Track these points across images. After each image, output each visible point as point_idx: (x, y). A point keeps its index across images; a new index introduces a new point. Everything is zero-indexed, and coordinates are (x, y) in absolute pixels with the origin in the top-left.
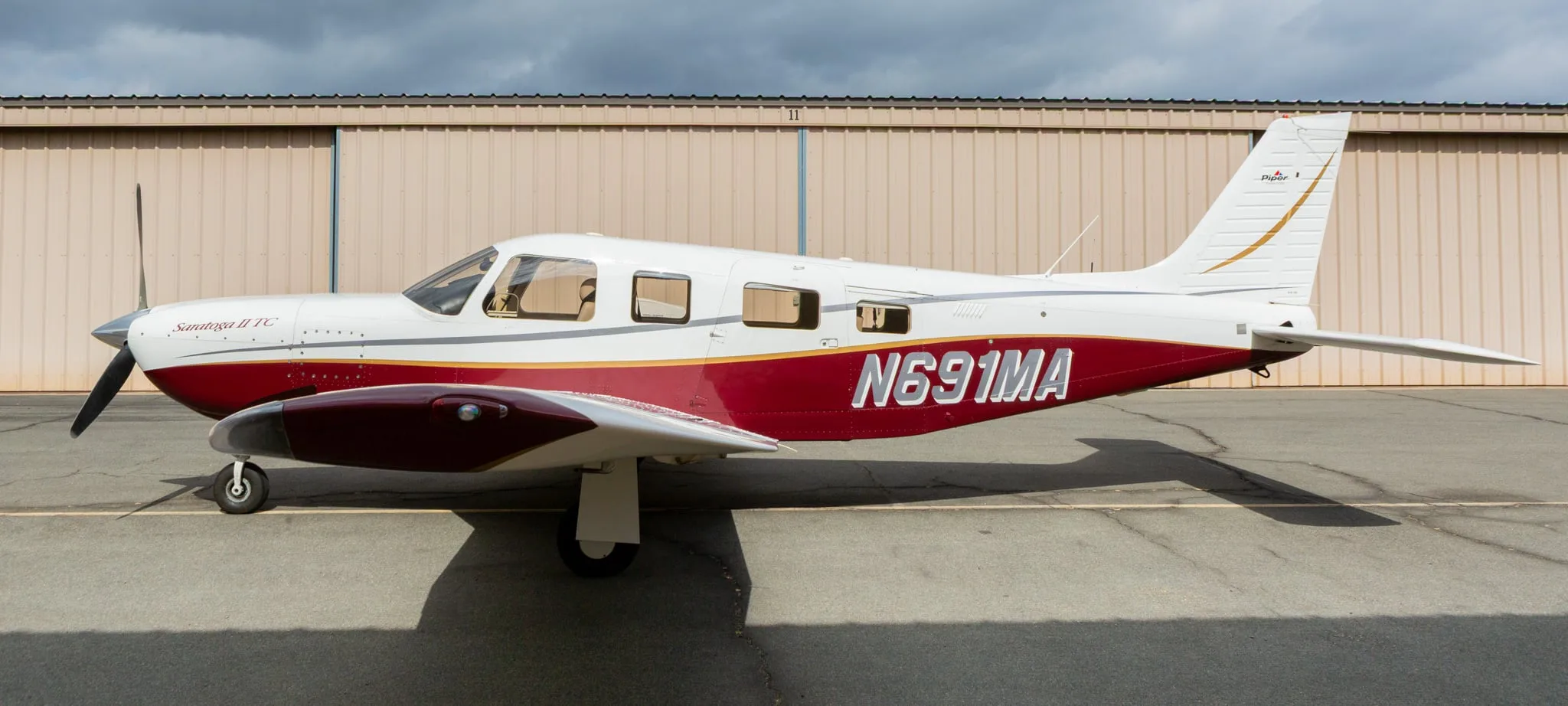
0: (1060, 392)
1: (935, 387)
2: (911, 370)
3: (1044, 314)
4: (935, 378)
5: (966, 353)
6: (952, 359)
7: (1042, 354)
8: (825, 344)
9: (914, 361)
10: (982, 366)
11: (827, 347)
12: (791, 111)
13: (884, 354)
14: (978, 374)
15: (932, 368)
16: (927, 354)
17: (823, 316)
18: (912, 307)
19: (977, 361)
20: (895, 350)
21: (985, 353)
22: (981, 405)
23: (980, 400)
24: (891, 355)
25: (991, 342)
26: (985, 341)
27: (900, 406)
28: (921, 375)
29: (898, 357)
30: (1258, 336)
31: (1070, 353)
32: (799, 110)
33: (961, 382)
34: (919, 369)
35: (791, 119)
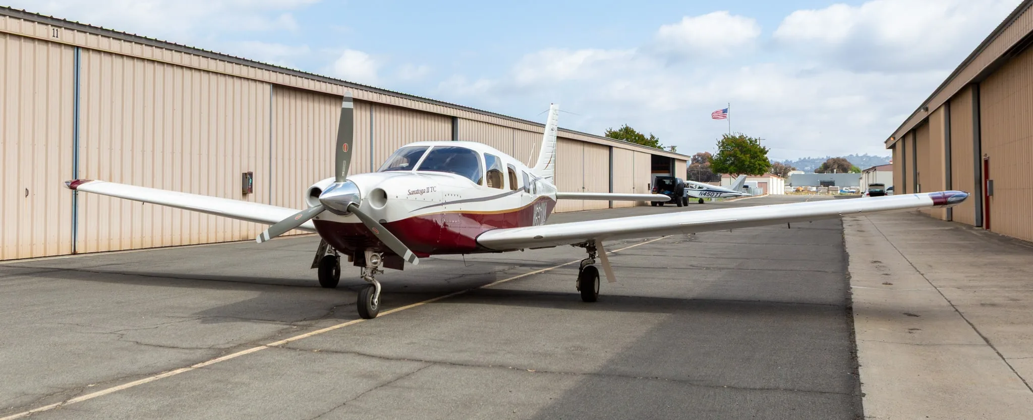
12: (54, 29)
32: (59, 29)
35: (54, 36)
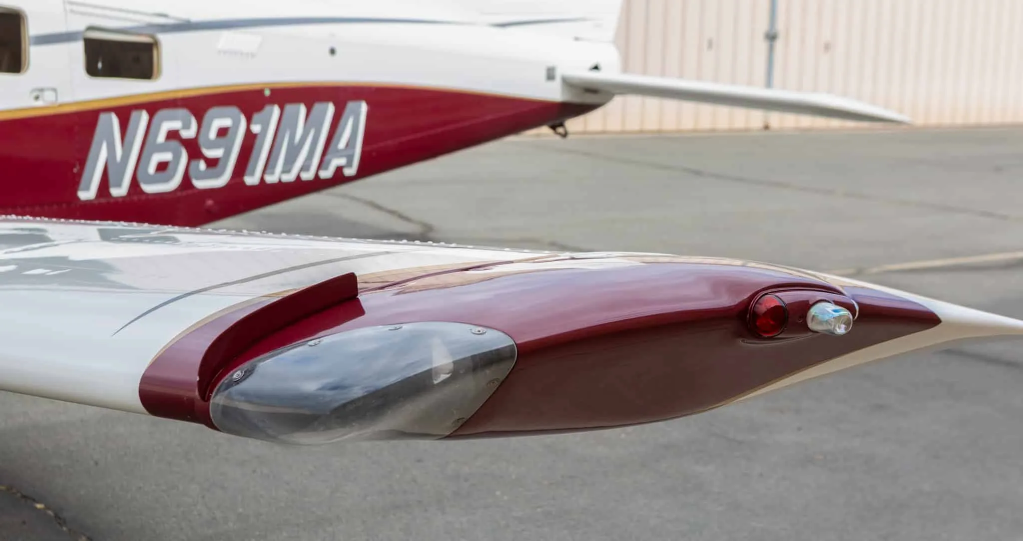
0: (349, 164)
1: (193, 163)
2: (161, 138)
3: (333, 51)
4: (193, 149)
5: (234, 110)
6: (219, 120)
7: (331, 109)
8: (37, 98)
9: (168, 123)
10: (256, 128)
11: (39, 103)
13: (124, 113)
14: (250, 141)
15: (189, 133)
16: (183, 112)
17: (34, 54)
18: (163, 38)
19: (249, 121)
20: (139, 107)
21: (259, 108)
22: (252, 188)
23: (251, 180)
24: (134, 114)
25: (267, 93)
26: (260, 92)
27: (147, 195)
28: (174, 143)
29: (144, 116)
30: (568, 83)
31: (364, 107)
33: (227, 154)
34: (173, 135)
